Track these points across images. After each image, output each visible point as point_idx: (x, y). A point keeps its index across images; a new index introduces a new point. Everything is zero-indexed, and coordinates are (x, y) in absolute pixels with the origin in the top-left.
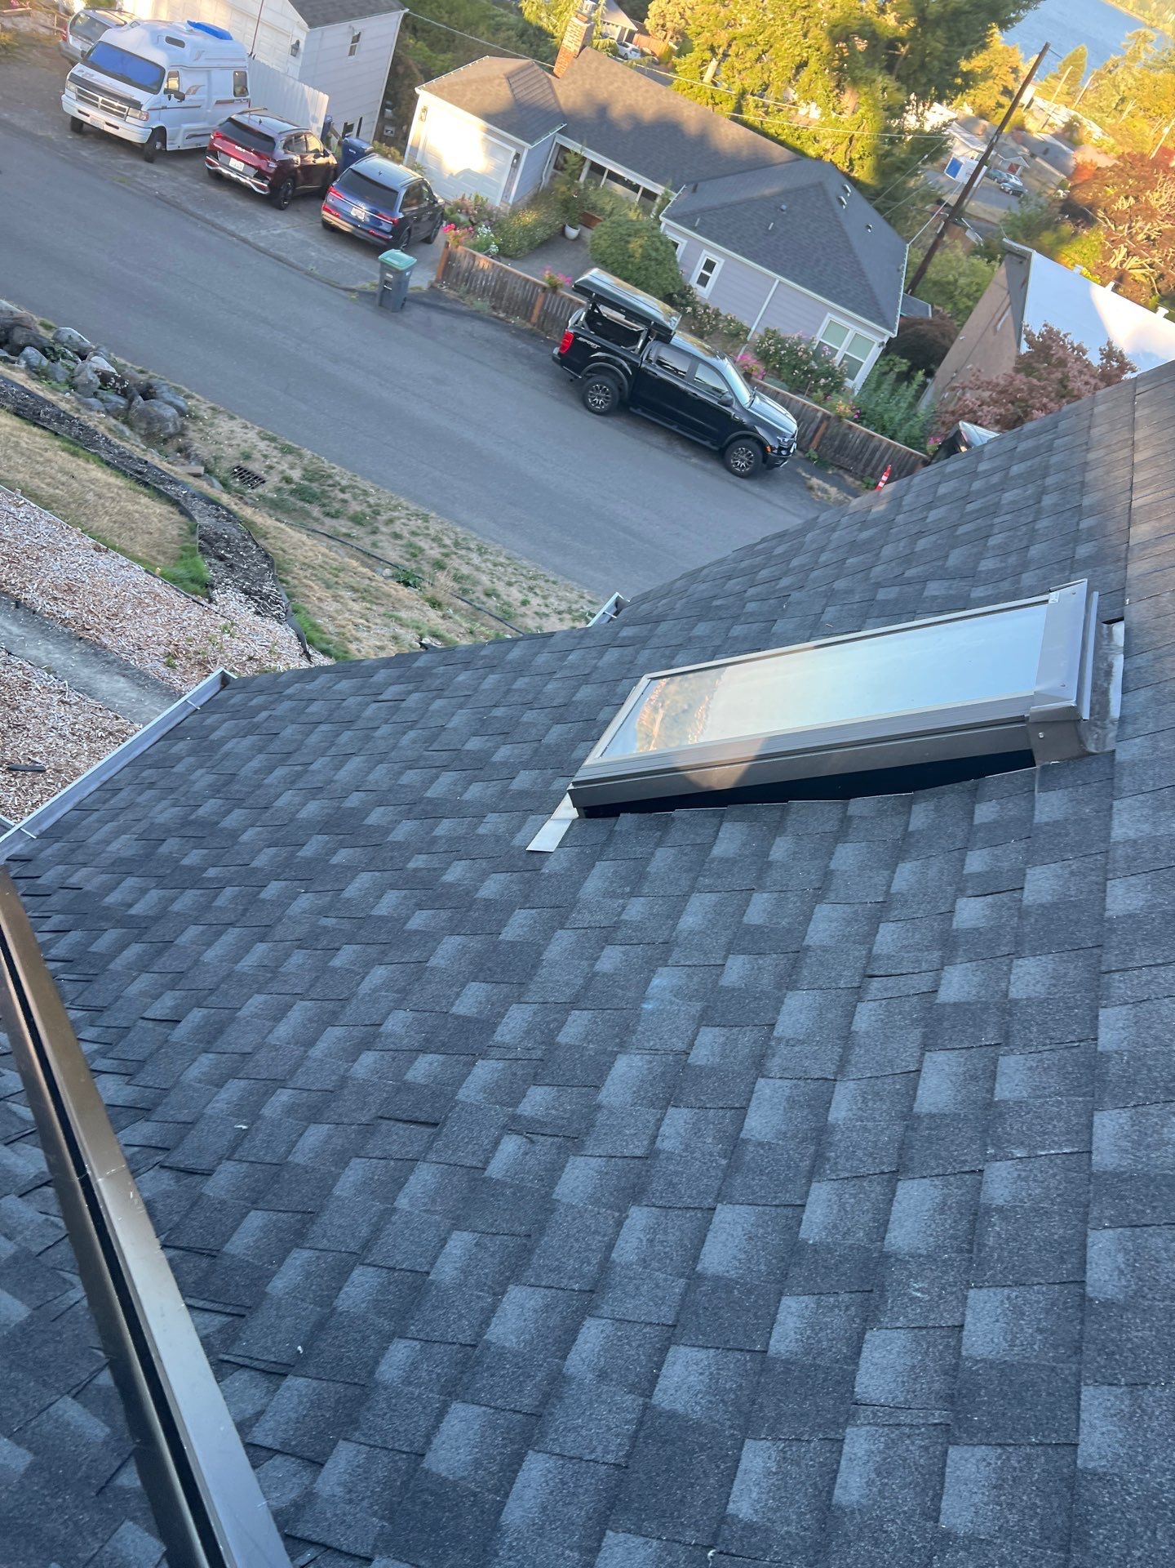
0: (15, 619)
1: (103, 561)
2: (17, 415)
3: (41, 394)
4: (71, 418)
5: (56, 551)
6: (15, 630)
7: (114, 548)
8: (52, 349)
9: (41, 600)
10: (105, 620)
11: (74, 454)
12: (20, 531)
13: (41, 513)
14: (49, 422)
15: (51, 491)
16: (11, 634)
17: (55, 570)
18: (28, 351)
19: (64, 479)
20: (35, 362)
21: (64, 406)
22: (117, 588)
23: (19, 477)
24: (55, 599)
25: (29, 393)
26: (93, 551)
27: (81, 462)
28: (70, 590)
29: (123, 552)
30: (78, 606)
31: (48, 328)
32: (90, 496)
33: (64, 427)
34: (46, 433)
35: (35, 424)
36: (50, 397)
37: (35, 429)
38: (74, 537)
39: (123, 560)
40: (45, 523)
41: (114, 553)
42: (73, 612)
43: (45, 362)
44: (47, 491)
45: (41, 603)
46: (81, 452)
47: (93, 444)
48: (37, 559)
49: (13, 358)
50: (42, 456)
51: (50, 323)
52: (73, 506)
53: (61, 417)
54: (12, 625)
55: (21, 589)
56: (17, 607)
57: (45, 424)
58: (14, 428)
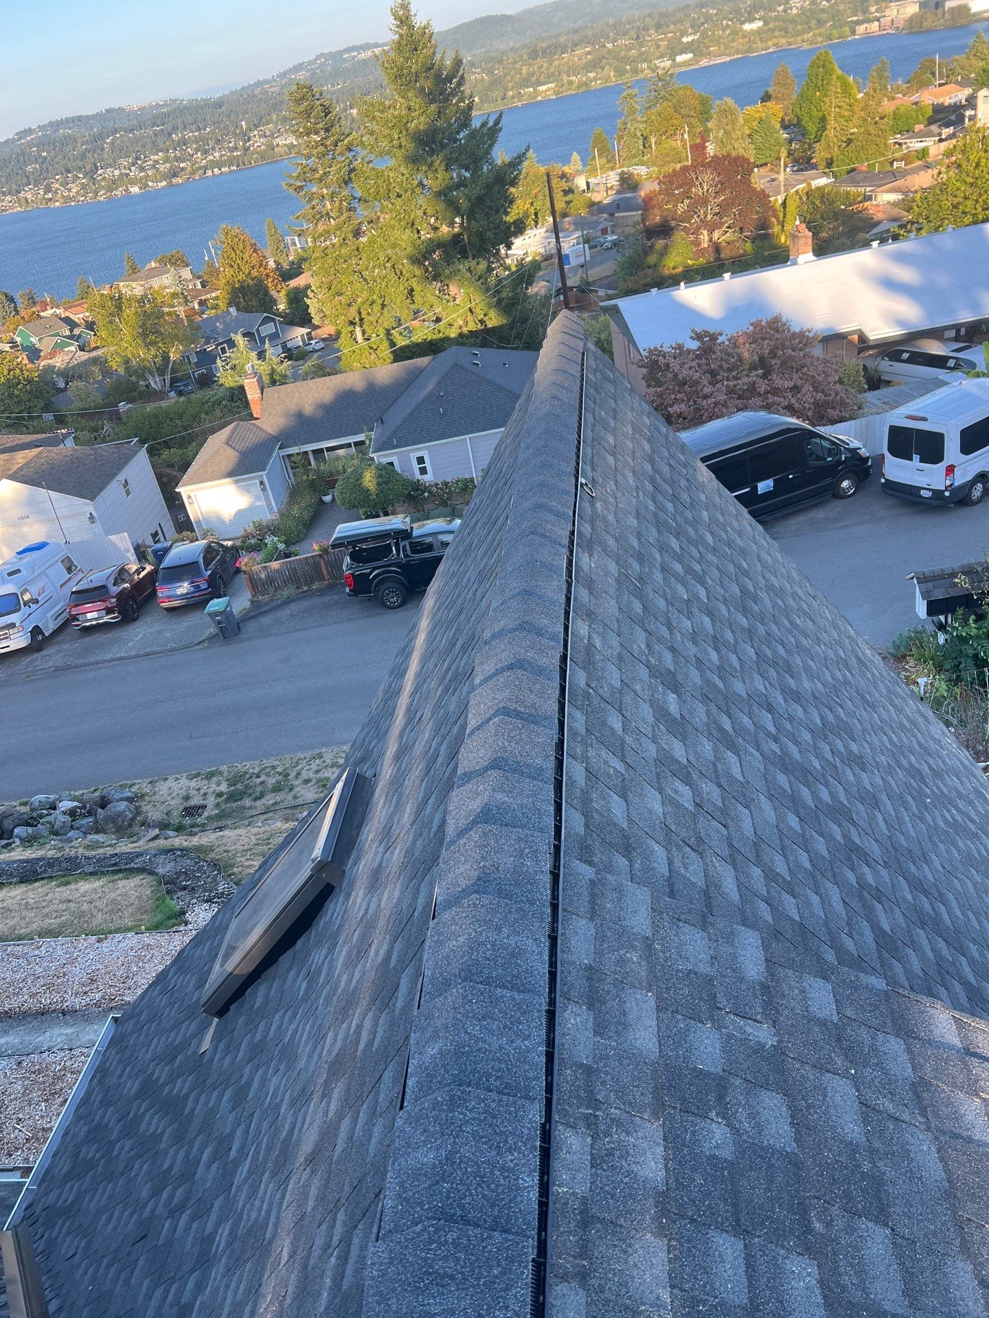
0: (66, 1023)
1: (106, 946)
2: (22, 882)
3: (34, 856)
4: (57, 859)
5: (73, 961)
6: (69, 1031)
7: (111, 932)
8: (32, 818)
9: (76, 1000)
10: (122, 985)
11: (67, 883)
12: (46, 964)
13: (55, 942)
14: (45, 871)
15: (58, 921)
16: (68, 1035)
17: (78, 973)
18: (16, 831)
19: (65, 907)
20: (24, 835)
21: (51, 853)
22: (122, 959)
23: (35, 926)
24: (86, 993)
25: (26, 861)
26: (97, 945)
27: (73, 886)
28: (92, 981)
29: (117, 931)
30: (101, 987)
31: (25, 804)
32: (85, 907)
33: (55, 869)
34: (45, 882)
35: (36, 880)
36: (41, 853)
37: (37, 884)
38: (83, 942)
39: (119, 936)
40: (59, 947)
41: (111, 936)
42: (100, 994)
43: (30, 830)
44: (54, 922)
45: (78, 1002)
46: (71, 878)
47: (78, 866)
48: (64, 975)
49: (10, 841)
50: (44, 901)
51: (26, 800)
52: (75, 922)
53: (51, 863)
54: (66, 1029)
55: (62, 1002)
56: (64, 1015)
57: (43, 875)
58: (24, 893)
